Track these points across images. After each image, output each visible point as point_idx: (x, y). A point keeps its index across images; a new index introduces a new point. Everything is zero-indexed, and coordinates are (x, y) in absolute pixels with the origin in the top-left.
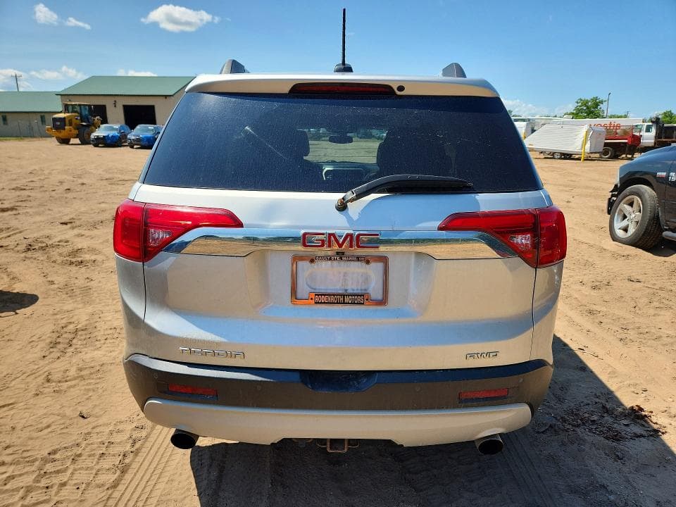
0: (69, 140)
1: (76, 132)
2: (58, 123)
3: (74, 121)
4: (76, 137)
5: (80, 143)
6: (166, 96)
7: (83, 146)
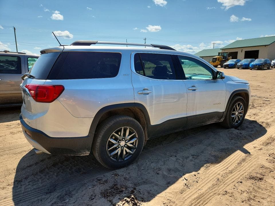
0: (217, 66)
1: (220, 63)
2: (214, 60)
3: (220, 59)
4: (220, 65)
5: (220, 67)
6: (265, 46)
7: (221, 68)
